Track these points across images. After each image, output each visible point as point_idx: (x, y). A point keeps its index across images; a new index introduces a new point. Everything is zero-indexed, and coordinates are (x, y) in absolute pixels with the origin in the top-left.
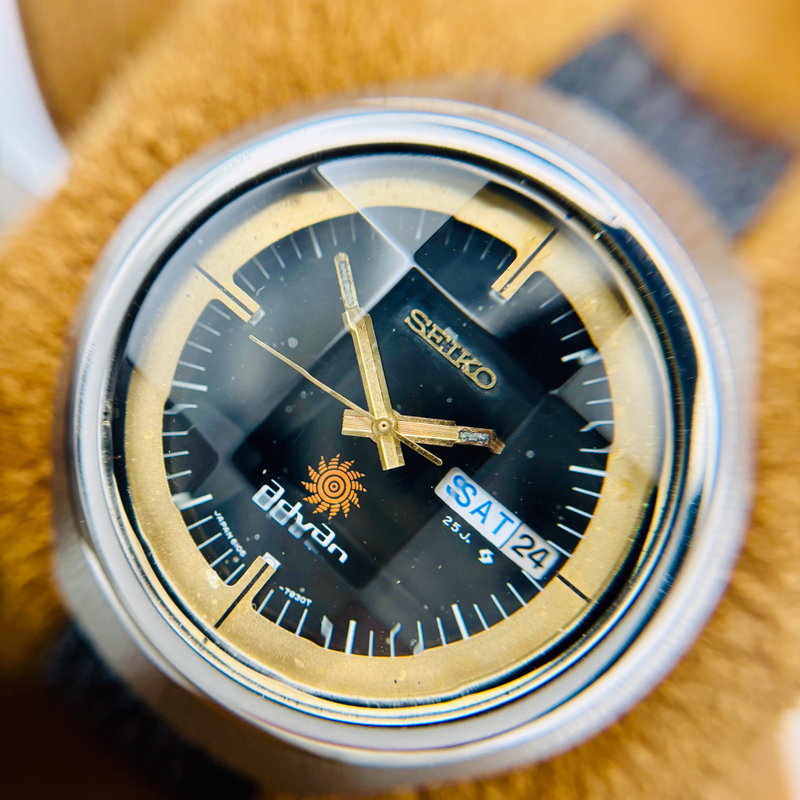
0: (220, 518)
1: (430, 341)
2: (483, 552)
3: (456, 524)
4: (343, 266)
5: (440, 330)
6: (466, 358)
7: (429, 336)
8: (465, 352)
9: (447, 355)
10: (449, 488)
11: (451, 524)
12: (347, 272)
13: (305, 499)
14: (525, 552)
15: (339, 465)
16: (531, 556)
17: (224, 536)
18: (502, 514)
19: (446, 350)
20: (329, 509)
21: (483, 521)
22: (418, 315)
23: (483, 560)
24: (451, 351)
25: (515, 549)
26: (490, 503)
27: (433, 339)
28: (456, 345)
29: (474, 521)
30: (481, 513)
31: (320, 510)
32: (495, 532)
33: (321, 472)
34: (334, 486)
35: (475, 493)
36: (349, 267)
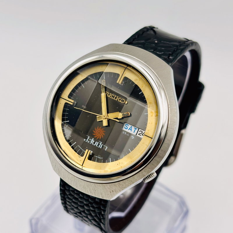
0: (79, 146)
2: (132, 136)
3: (125, 133)
5: (112, 94)
6: (118, 98)
8: (118, 97)
9: (114, 99)
11: (124, 133)
13: (94, 137)
15: (99, 128)
16: (142, 135)
17: (81, 150)
18: (134, 128)
20: (99, 138)
21: (131, 131)
25: (139, 134)
26: (131, 127)
27: (110, 96)
28: (115, 96)
29: (129, 131)
30: (130, 129)
31: (97, 138)
32: (134, 132)
33: (96, 131)
34: (99, 133)
35: (128, 126)
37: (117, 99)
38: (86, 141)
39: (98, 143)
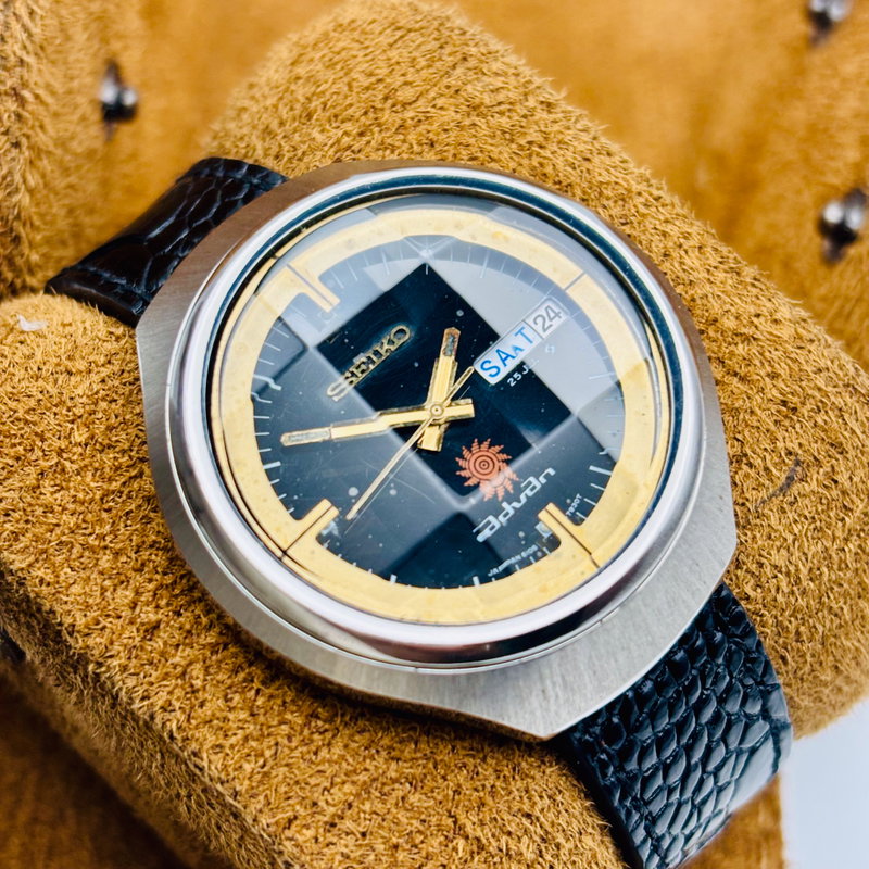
1: (364, 375)
3: (515, 375)
4: (293, 439)
6: (381, 347)
7: (360, 375)
8: (376, 347)
9: (378, 361)
11: (515, 380)
12: (298, 435)
13: (500, 498)
14: (548, 323)
15: (466, 460)
16: (551, 320)
17: (520, 562)
18: (516, 335)
21: (521, 350)
22: (333, 390)
23: (553, 351)
24: (374, 358)
25: (545, 330)
26: (498, 351)
28: (370, 354)
30: (506, 358)
32: (531, 342)
33: (471, 475)
34: (484, 465)
35: (489, 362)
36: (294, 433)
38: (494, 526)
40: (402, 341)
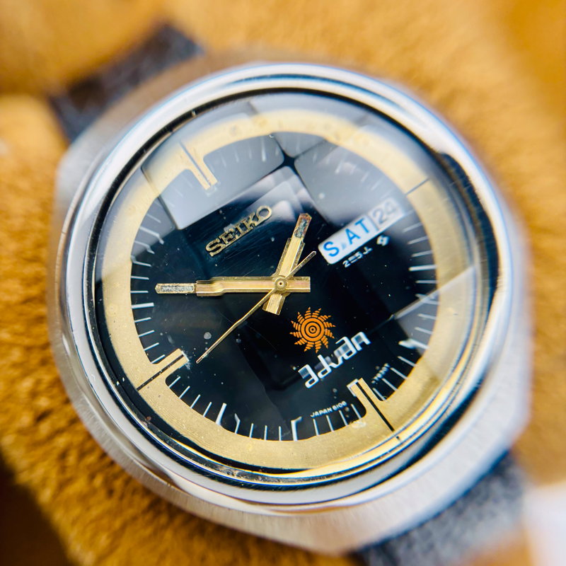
0: (317, 413)
2: (379, 242)
3: (357, 255)
4: (164, 288)
5: (225, 234)
6: (247, 222)
8: (243, 221)
9: (243, 233)
10: (331, 255)
12: (169, 286)
13: (317, 351)
14: (385, 216)
15: (299, 323)
16: (388, 213)
17: (329, 414)
18: (357, 224)
19: (239, 233)
20: (327, 336)
21: (359, 237)
22: (211, 247)
23: (385, 243)
24: (240, 230)
25: (381, 222)
26: (348, 231)
27: (229, 240)
28: (237, 226)
29: (358, 243)
30: (353, 238)
31: (326, 343)
32: (367, 231)
33: (301, 336)
34: (313, 330)
36: (166, 285)
37: (248, 225)
38: (313, 381)
39: (340, 349)
40: (264, 219)
